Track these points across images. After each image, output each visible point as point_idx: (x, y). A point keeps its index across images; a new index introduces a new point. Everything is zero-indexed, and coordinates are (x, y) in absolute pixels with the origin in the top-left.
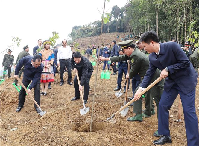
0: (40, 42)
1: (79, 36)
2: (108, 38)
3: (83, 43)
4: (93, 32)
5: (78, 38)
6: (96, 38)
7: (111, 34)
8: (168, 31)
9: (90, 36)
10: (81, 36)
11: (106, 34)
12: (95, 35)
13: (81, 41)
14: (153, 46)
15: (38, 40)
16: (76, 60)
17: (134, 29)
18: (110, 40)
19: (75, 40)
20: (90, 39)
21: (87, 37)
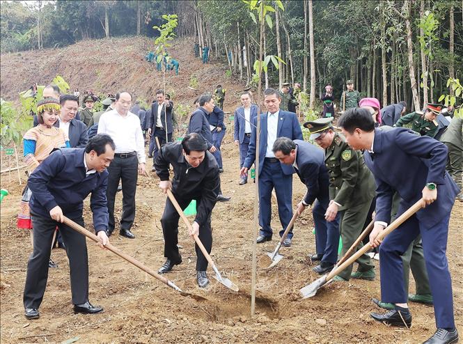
2: (106, 60)
4: (37, 30)
6: (53, 59)
7: (120, 40)
8: (350, 44)
9: (26, 48)
11: (97, 44)
12: (46, 46)
17: (221, 28)
18: (117, 71)
20: (27, 59)
21: (12, 51)
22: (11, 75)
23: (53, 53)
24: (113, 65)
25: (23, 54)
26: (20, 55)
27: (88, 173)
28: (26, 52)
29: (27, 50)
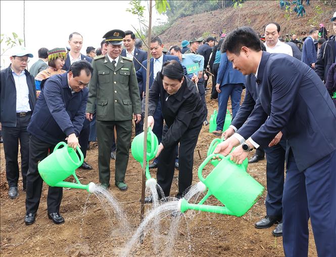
0: (77, 42)
1: (185, 10)
2: (260, 11)
3: (195, 28)
5: (183, 16)
6: (230, 14)
9: (215, 8)
10: (192, 9)
12: (227, 6)
13: (190, 25)
14: (246, 58)
15: (71, 36)
16: (167, 85)
18: (267, 18)
19: (175, 20)
20: (215, 15)
21: (207, 11)
22: (205, 26)
23: (230, 10)
24: (265, 14)
25: (213, 12)
26: (211, 13)
27: (73, 92)
28: (215, 11)
29: (216, 9)
